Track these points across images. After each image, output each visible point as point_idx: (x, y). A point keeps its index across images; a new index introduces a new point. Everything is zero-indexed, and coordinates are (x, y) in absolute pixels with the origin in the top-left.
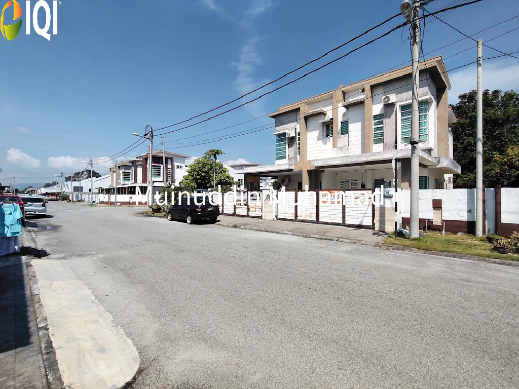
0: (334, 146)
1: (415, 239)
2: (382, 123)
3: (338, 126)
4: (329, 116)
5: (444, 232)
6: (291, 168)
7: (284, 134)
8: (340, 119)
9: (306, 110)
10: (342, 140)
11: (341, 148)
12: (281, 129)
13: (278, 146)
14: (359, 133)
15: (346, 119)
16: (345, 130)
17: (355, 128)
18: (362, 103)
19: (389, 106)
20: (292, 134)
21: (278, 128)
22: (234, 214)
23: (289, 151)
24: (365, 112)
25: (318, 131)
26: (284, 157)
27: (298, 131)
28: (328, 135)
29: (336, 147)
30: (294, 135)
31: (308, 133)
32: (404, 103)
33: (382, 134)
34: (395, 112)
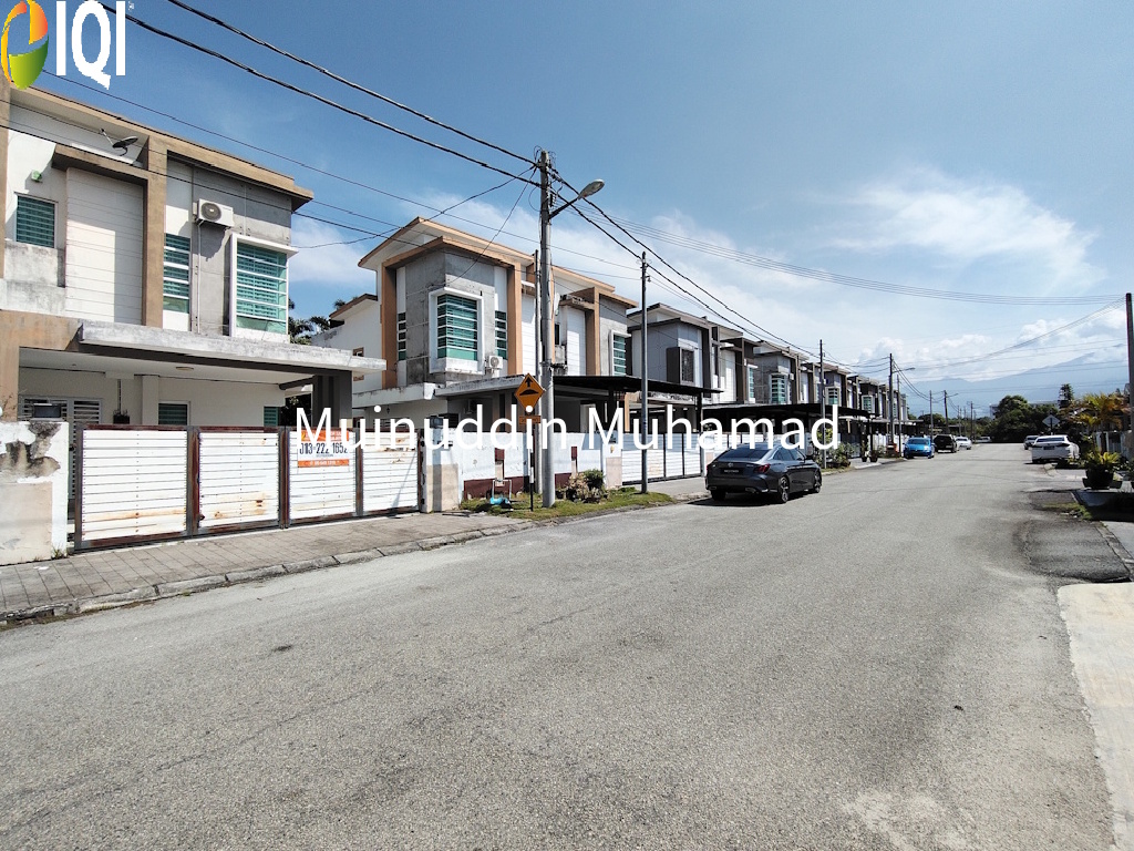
2: (185, 259)
8: (14, 186)
10: (30, 261)
15: (42, 195)
16: (33, 230)
17: (92, 242)
18: (138, 183)
32: (244, 238)
33: (186, 289)
34: (222, 249)
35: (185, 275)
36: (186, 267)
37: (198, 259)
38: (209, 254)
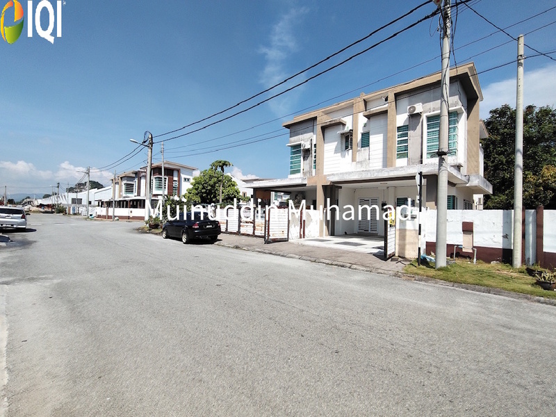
0: (353, 160)
1: (441, 269)
2: (406, 135)
3: (358, 138)
4: (349, 127)
5: (475, 260)
6: (304, 183)
7: (299, 146)
8: (360, 130)
9: (323, 119)
10: (363, 154)
11: (361, 162)
12: (295, 140)
13: (292, 158)
14: (381, 146)
15: (366, 130)
16: (365, 142)
17: (376, 140)
18: (385, 112)
19: (415, 117)
20: (308, 146)
21: (292, 139)
22: (238, 233)
23: (304, 165)
24: (389, 122)
25: (336, 143)
26: (298, 171)
27: (314, 143)
28: (347, 148)
29: (355, 161)
30: (309, 147)
31: (325, 145)
32: (429, 114)
33: (406, 148)
34: (420, 124)
35: (406, 141)
36: (406, 138)
37: (410, 133)
38: (414, 129)
